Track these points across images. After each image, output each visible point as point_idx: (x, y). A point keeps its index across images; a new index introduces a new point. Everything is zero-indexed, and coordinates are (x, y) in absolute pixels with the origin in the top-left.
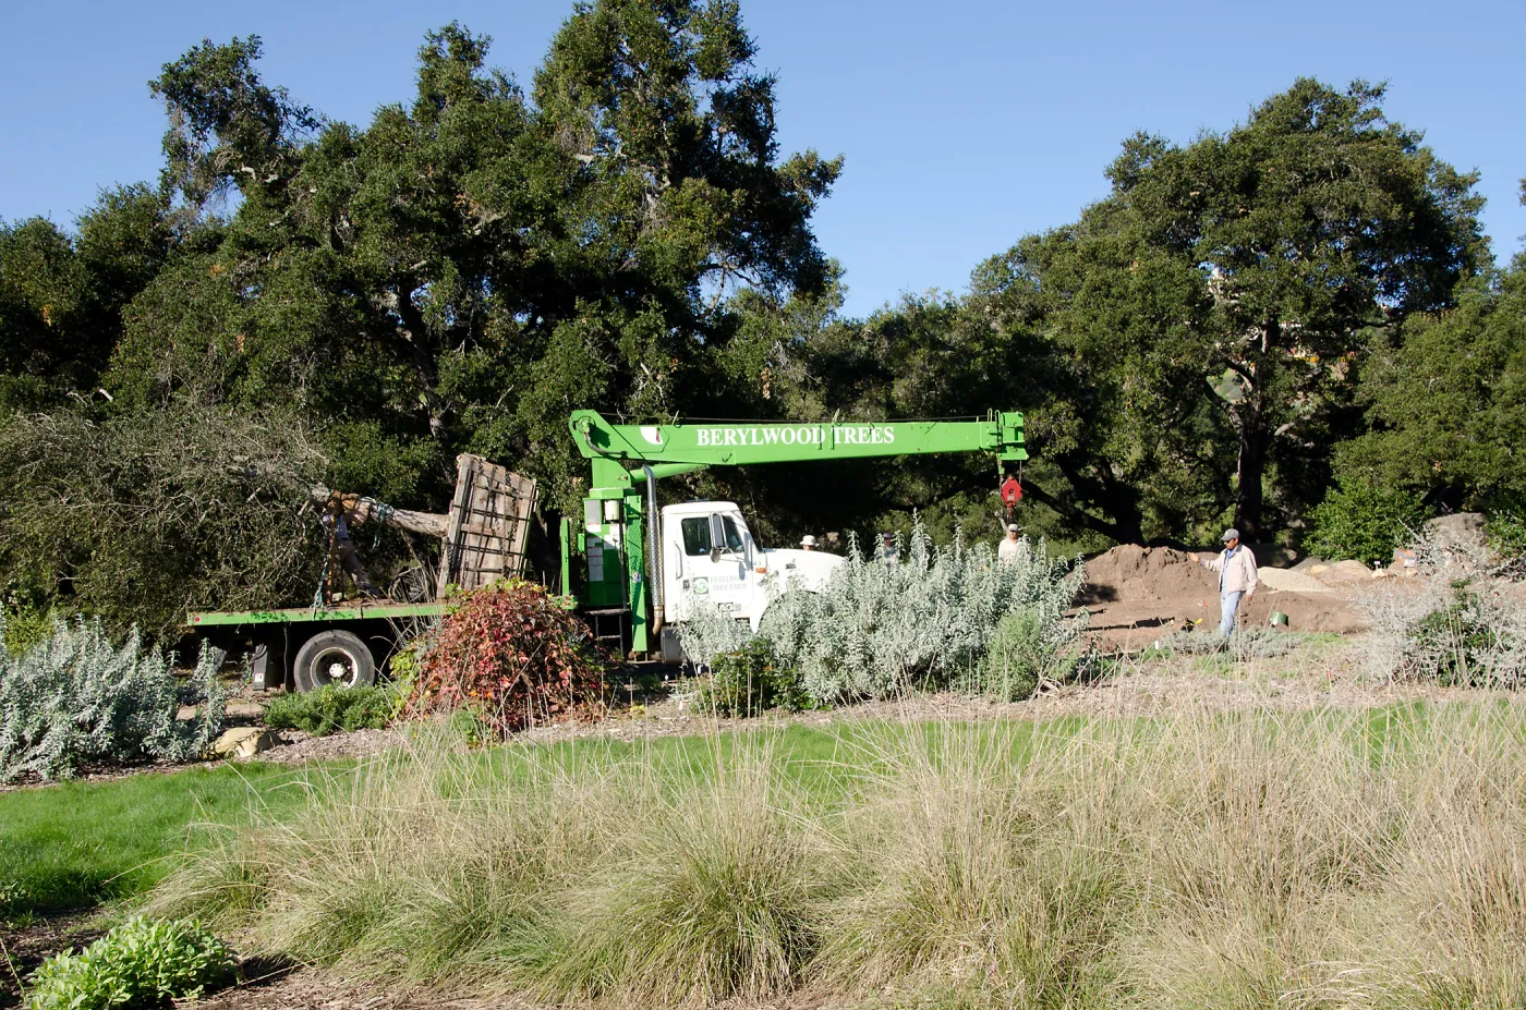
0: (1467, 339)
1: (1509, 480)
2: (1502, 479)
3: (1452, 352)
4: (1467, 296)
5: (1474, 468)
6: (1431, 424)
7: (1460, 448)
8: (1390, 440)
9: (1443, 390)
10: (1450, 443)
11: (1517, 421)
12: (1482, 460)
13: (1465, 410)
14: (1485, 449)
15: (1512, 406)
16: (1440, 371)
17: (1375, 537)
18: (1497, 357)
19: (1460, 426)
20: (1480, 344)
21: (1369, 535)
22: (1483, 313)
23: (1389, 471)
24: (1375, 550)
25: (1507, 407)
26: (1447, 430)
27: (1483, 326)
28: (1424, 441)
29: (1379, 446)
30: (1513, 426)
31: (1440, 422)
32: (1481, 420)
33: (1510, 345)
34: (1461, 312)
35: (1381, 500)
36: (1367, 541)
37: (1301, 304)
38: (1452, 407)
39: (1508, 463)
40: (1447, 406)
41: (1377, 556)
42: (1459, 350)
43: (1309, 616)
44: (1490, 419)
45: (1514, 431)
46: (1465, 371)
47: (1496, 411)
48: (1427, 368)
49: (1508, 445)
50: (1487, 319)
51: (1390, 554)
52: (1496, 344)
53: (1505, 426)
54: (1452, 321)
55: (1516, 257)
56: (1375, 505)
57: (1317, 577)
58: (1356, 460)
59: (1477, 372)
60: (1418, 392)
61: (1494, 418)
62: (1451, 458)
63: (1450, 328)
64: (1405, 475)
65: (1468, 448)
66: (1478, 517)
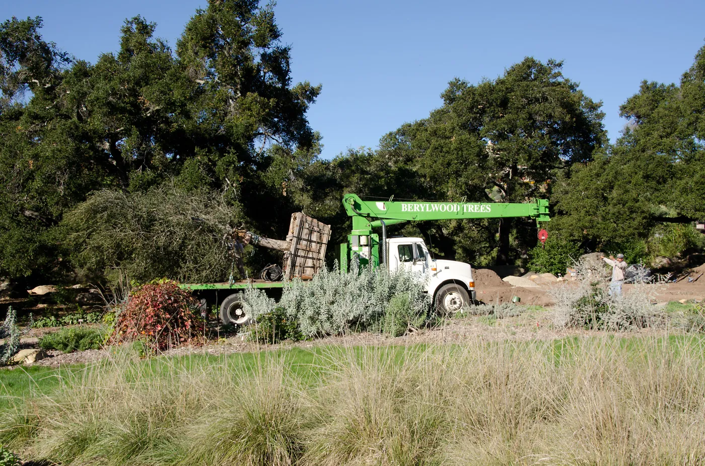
0: (598, 175)
1: (615, 238)
2: (612, 237)
3: (591, 180)
4: (597, 156)
5: (601, 233)
6: (583, 213)
7: (595, 224)
8: (565, 219)
9: (588, 197)
10: (591, 221)
11: (619, 212)
12: (604, 229)
13: (597, 207)
14: (605, 224)
15: (617, 205)
16: (587, 189)
17: (559, 263)
18: (610, 183)
19: (595, 213)
20: (603, 178)
21: (556, 262)
22: (604, 164)
23: (564, 233)
24: (559, 269)
25: (614, 205)
26: (589, 215)
27: (605, 169)
28: (580, 220)
29: (560, 222)
30: (617, 214)
31: (587, 212)
32: (603, 211)
33: (616, 178)
34: (595, 163)
35: (561, 246)
36: (555, 264)
37: (527, 158)
38: (591, 205)
39: (615, 230)
40: (589, 204)
41: (559, 271)
42: (594, 180)
43: (529, 298)
44: (607, 211)
45: (617, 216)
46: (597, 189)
47: (610, 207)
48: (581, 188)
49: (615, 223)
50: (606, 167)
51: (565, 270)
52: (610, 178)
53: (614, 214)
54: (591, 167)
55: (618, 140)
56: (559, 248)
57: (533, 280)
58: (550, 228)
59: (602, 190)
60: (577, 198)
61: (609, 210)
62: (591, 228)
63: (591, 170)
64: (571, 235)
65: (598, 223)
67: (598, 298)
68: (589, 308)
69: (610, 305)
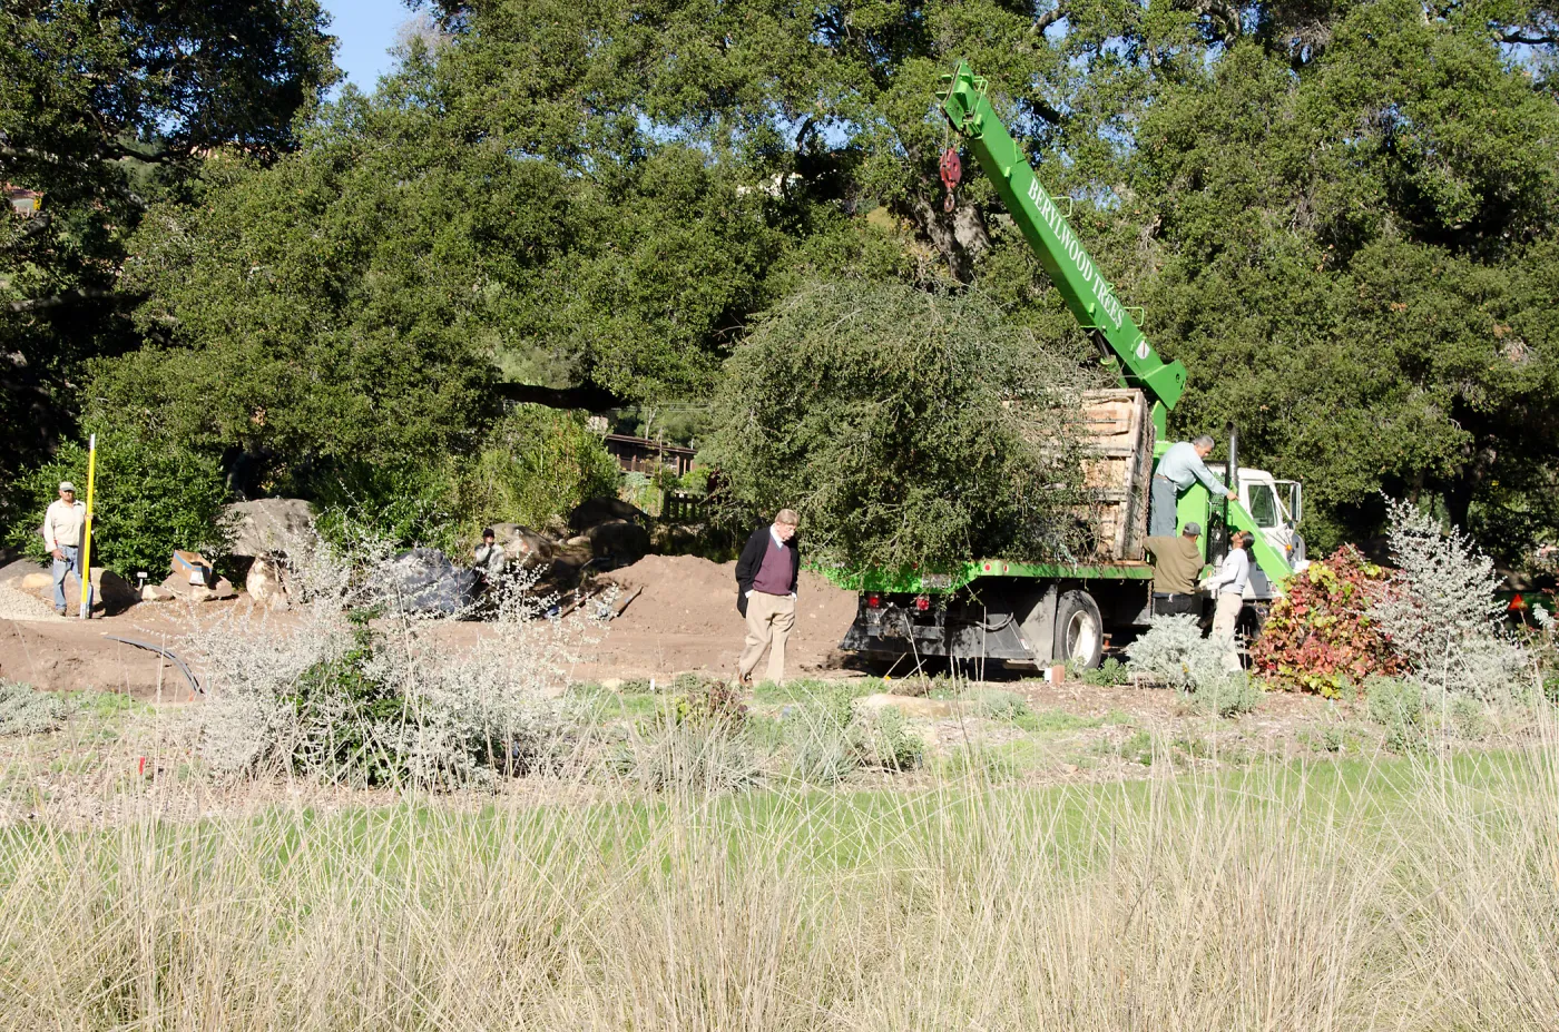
0: (315, 207)
1: (369, 448)
2: (358, 446)
3: (289, 225)
4: (317, 128)
5: (318, 425)
6: (251, 344)
7: (298, 390)
8: (179, 363)
9: (273, 288)
10: (284, 380)
11: (385, 354)
12: (331, 412)
13: (307, 328)
14: (337, 394)
15: (378, 327)
16: (269, 255)
17: (143, 529)
18: (358, 243)
19: (298, 352)
20: (334, 220)
21: (132, 525)
22: (339, 166)
23: (178, 418)
24: (140, 552)
25: (371, 328)
26: (278, 357)
27: (337, 188)
28: (240, 373)
29: (161, 372)
30: (378, 362)
31: (267, 343)
32: (330, 345)
33: (377, 227)
34: (304, 156)
35: (155, 466)
36: (127, 536)
37: (29, 98)
38: (286, 319)
39: (369, 422)
40: (279, 316)
41: (142, 563)
42: (300, 224)
43: (41, 664)
44: (344, 346)
45: (379, 370)
46: (308, 260)
47: (354, 332)
48: (248, 248)
49: (368, 391)
50: (343, 179)
51: (165, 560)
52: (359, 224)
53: (367, 361)
54: (291, 174)
55: (384, 80)
56: (144, 474)
57: (36, 593)
58: (120, 392)
59: (327, 264)
60: (231, 287)
61: (351, 345)
62: (282, 404)
63: (287, 184)
64: (205, 426)
65: (308, 390)
66: (302, 506)
67: (372, 670)
68: (336, 705)
69: (410, 693)
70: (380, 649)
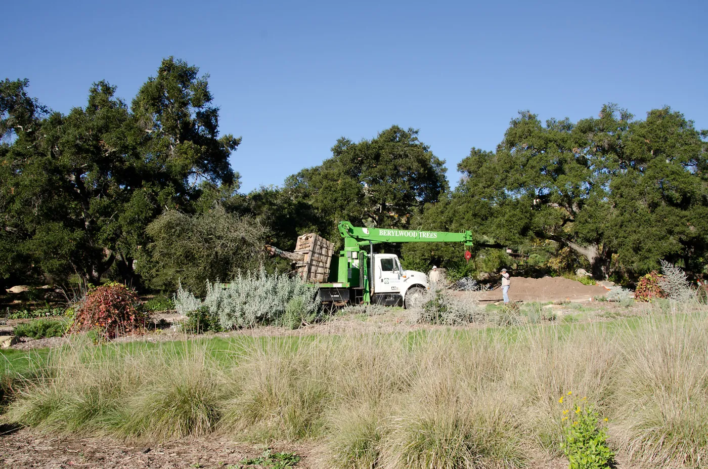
0: (442, 212)
1: (453, 258)
2: (451, 257)
3: (438, 216)
4: (442, 198)
5: (443, 254)
7: (439, 247)
10: (437, 246)
12: (446, 251)
14: (447, 248)
16: (434, 222)
18: (450, 219)
20: (446, 214)
22: (447, 204)
23: (418, 254)
28: (429, 245)
29: (416, 246)
33: (454, 215)
34: (440, 204)
35: (416, 263)
37: (393, 198)
39: (453, 253)
46: (441, 222)
48: (430, 221)
49: (453, 247)
50: (448, 207)
52: (450, 215)
54: (438, 206)
55: (456, 188)
56: (414, 265)
58: (409, 250)
59: (445, 223)
60: (428, 229)
62: (437, 250)
63: (437, 208)
64: (423, 255)
66: (444, 269)
67: (440, 302)
68: (434, 309)
69: (448, 306)
70: (442, 298)
